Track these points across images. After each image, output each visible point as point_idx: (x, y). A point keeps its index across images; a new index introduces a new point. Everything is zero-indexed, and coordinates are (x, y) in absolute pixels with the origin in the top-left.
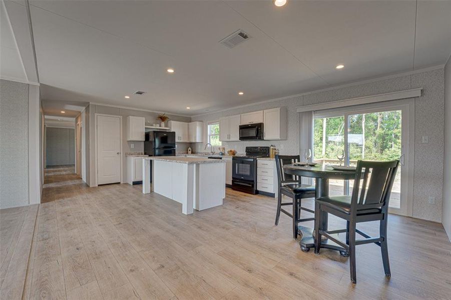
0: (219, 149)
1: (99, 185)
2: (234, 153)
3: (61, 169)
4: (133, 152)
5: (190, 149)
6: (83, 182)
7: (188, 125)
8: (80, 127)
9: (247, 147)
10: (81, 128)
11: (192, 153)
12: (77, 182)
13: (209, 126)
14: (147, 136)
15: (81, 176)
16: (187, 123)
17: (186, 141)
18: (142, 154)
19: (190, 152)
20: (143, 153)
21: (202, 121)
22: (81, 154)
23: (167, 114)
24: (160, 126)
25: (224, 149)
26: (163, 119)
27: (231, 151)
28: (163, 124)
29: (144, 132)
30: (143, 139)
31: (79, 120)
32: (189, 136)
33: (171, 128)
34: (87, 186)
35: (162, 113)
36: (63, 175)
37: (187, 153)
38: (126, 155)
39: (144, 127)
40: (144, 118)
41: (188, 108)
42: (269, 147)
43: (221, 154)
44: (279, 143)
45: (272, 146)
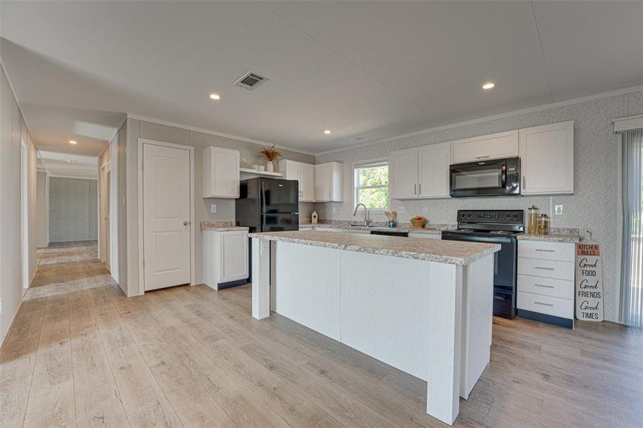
1: (146, 292)
3: (74, 249)
4: (214, 222)
5: (315, 214)
6: (112, 283)
7: (314, 168)
8: (106, 171)
10: (109, 173)
11: (320, 221)
12: (100, 282)
13: (356, 170)
14: (244, 188)
15: (109, 266)
17: (311, 200)
18: (231, 225)
19: (315, 220)
20: (234, 224)
21: (341, 162)
22: (108, 224)
23: (278, 147)
24: (266, 170)
26: (270, 155)
27: (419, 219)
28: (270, 165)
29: (239, 180)
30: (236, 194)
31: (105, 158)
33: (285, 173)
34: (122, 293)
35: (268, 145)
36: (75, 263)
37: (311, 222)
38: (202, 227)
39: (239, 169)
40: (238, 153)
41: (327, 132)
42: (522, 211)
43: (391, 224)
44: (551, 202)
45: (533, 208)
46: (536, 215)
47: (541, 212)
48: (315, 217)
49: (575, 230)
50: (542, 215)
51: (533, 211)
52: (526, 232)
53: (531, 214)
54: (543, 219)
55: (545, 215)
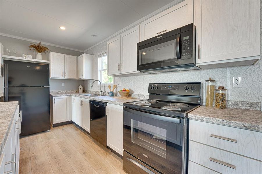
0: (110, 87)
2: (128, 94)
5: (81, 87)
7: (77, 59)
9: (150, 85)
11: (84, 92)
13: (99, 59)
16: (75, 57)
17: (74, 77)
19: (81, 91)
23: (43, 44)
24: (34, 58)
25: (116, 87)
26: (39, 49)
27: (124, 90)
28: (39, 55)
32: (78, 72)
33: (50, 60)
35: (36, 42)
41: (63, 28)
42: (200, 83)
43: (111, 94)
44: (229, 74)
45: (211, 80)
46: (213, 87)
47: (218, 84)
48: (81, 89)
49: (257, 104)
50: (219, 88)
51: (210, 84)
52: (204, 104)
53: (208, 86)
54: (221, 92)
55: (223, 88)
